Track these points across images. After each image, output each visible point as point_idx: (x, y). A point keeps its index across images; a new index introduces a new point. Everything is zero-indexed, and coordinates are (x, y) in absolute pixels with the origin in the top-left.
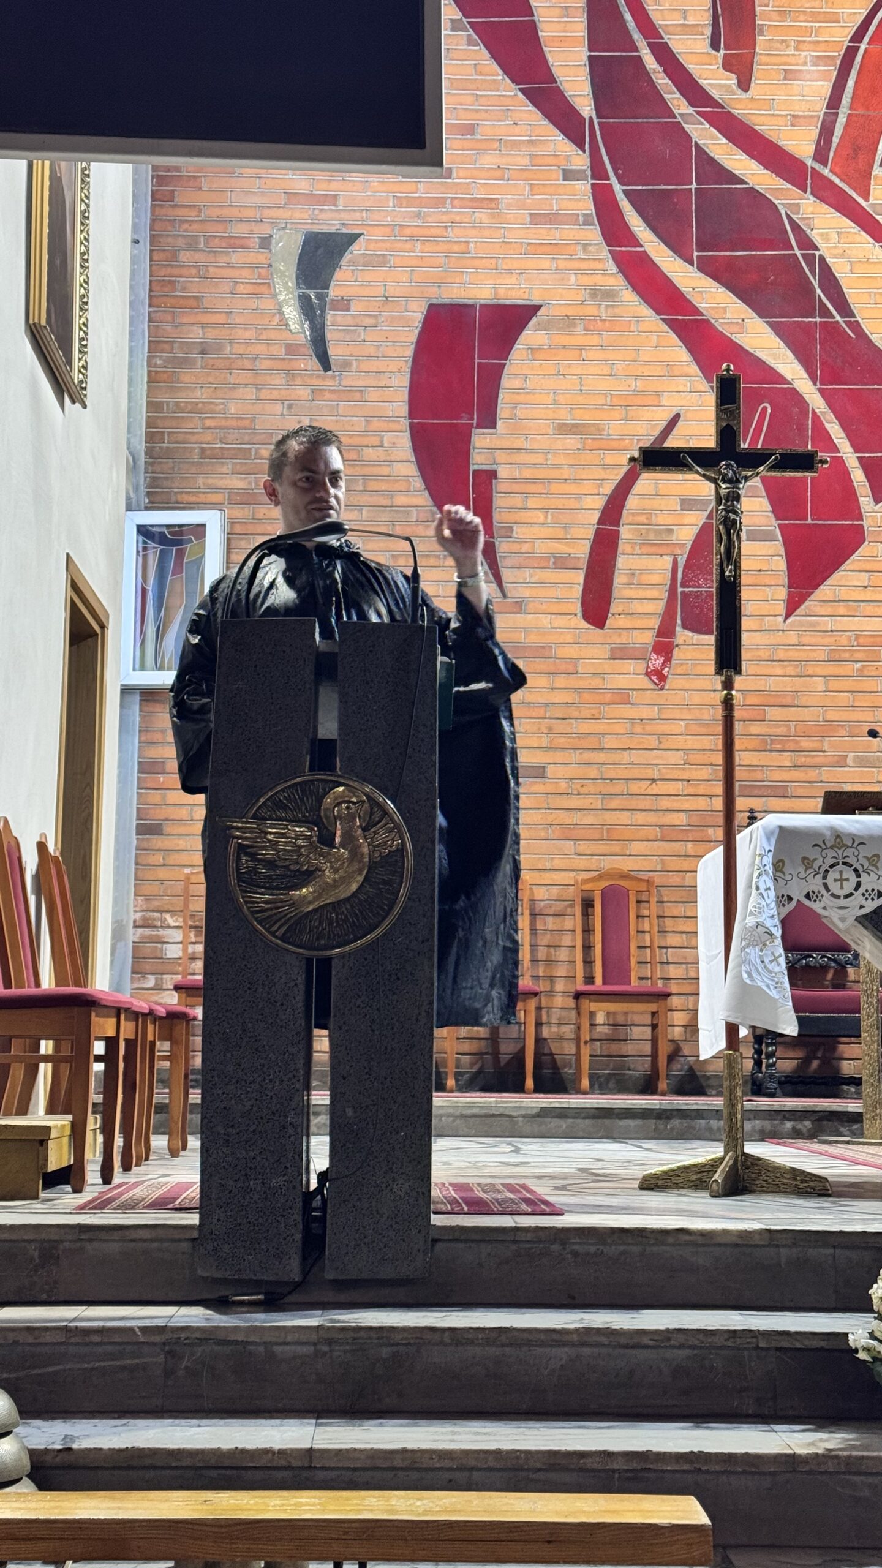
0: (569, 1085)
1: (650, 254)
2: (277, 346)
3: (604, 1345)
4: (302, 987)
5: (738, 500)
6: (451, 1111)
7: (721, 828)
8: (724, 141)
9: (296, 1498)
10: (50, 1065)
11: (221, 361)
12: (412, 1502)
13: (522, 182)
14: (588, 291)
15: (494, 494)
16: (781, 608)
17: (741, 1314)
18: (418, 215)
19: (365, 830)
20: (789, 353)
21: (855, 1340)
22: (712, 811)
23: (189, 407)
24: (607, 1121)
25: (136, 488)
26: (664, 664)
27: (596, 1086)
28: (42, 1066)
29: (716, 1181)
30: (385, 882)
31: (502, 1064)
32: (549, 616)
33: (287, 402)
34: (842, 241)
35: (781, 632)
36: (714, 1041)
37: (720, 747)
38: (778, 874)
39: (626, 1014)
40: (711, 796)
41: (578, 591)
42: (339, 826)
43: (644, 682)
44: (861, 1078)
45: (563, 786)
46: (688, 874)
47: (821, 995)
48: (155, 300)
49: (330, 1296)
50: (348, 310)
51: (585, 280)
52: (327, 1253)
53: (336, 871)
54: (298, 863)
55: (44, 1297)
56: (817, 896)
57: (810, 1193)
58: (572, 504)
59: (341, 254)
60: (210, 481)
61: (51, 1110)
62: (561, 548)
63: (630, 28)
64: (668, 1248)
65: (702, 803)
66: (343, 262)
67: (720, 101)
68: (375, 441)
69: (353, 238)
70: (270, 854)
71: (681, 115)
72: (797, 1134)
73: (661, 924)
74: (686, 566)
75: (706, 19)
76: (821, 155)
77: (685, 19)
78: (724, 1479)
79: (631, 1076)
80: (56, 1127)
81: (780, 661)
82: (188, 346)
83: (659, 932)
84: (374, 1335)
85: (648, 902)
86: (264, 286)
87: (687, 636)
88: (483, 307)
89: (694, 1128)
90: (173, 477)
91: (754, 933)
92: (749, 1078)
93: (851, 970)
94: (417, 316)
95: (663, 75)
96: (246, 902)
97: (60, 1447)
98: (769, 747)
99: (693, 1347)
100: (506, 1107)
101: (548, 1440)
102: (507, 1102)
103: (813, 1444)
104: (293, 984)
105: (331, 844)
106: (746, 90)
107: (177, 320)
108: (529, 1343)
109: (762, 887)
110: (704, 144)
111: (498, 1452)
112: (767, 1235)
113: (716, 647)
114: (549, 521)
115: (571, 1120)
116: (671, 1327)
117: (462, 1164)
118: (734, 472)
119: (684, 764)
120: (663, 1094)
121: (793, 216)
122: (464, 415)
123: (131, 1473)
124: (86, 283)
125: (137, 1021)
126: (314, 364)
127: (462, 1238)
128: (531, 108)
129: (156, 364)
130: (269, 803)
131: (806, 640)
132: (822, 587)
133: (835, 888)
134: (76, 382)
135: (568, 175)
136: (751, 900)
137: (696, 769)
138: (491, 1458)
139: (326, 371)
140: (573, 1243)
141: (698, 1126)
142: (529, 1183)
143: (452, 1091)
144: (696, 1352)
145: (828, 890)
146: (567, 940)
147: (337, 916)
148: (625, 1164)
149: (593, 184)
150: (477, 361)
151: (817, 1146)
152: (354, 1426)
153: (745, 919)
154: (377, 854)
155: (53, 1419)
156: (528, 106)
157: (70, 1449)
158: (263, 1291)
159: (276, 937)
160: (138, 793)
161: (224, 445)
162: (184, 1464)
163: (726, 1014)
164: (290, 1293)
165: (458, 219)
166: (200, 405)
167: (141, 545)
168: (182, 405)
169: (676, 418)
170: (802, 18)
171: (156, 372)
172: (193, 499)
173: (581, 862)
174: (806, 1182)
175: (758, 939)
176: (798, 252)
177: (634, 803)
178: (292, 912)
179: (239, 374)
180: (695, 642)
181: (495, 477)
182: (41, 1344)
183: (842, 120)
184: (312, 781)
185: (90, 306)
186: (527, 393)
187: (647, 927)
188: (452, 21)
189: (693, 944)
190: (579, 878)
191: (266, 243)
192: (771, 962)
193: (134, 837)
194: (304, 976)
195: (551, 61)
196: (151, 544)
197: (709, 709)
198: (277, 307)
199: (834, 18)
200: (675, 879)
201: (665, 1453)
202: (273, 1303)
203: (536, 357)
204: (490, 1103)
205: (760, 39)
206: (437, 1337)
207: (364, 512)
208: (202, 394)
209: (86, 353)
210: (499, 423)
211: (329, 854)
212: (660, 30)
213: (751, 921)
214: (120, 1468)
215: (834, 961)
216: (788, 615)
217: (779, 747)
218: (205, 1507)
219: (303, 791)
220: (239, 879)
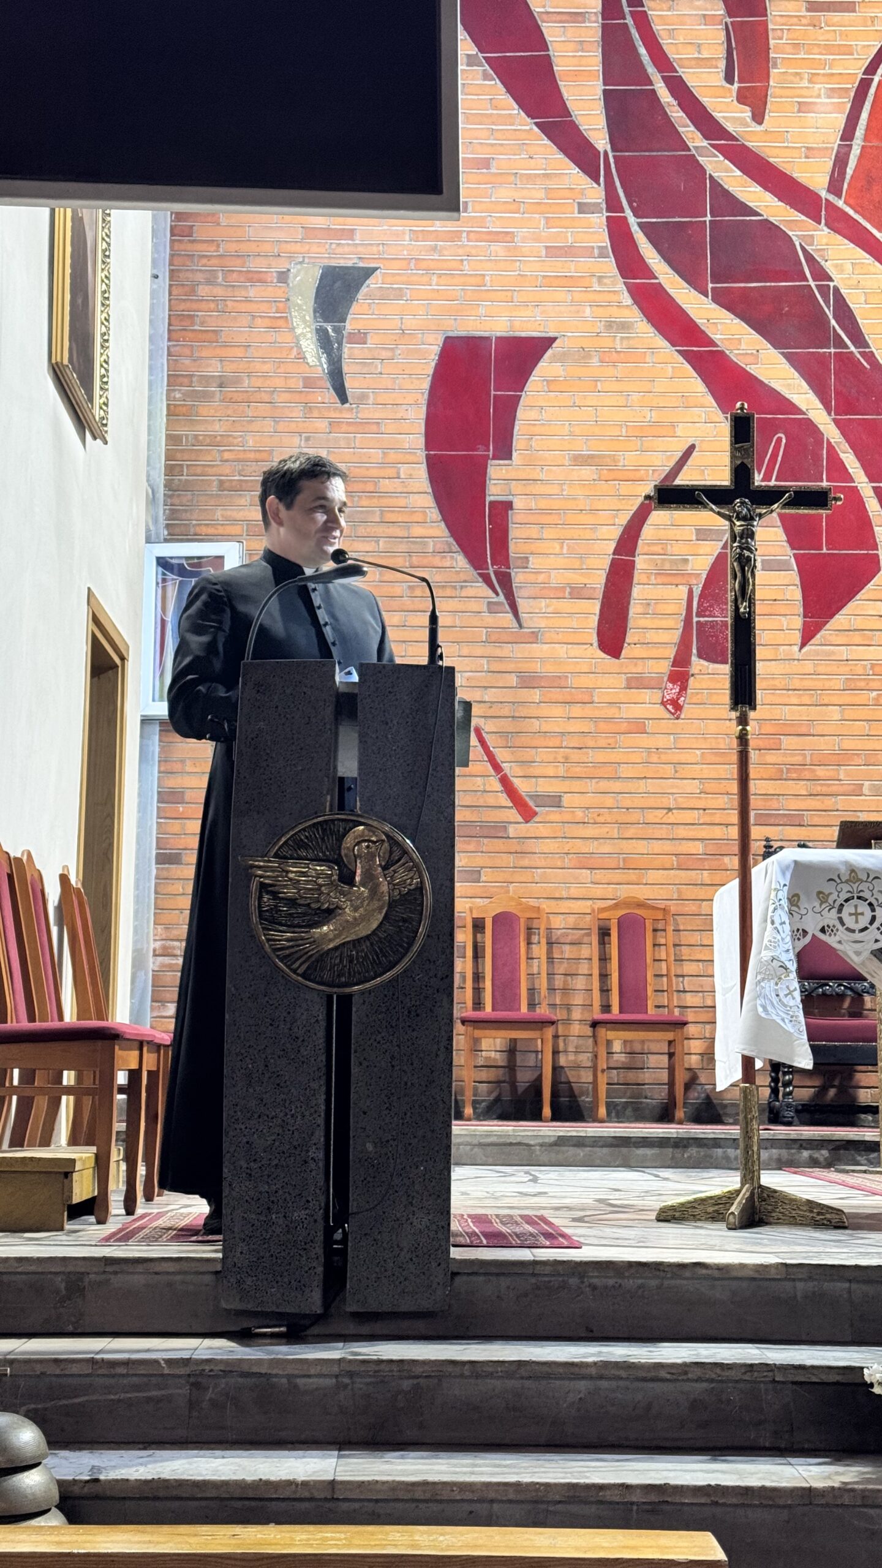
0: (585, 1113)
1: (665, 286)
2: (294, 380)
3: (622, 1378)
4: (323, 1024)
5: (752, 538)
6: (468, 1139)
7: (737, 857)
8: (738, 173)
9: (321, 1532)
10: (72, 1098)
11: (240, 394)
12: (434, 1537)
13: (537, 216)
14: (603, 323)
15: (510, 525)
16: (797, 637)
17: (758, 1348)
18: (434, 249)
19: (385, 868)
20: (804, 384)
21: (871, 1375)
22: (728, 840)
23: (208, 441)
24: (624, 1150)
25: (156, 521)
26: (679, 694)
27: (613, 1114)
28: (64, 1098)
29: (732, 1213)
30: (404, 920)
31: (520, 1090)
32: (565, 646)
33: (304, 435)
34: (856, 272)
35: (796, 662)
36: (728, 1072)
37: (736, 776)
38: (794, 908)
39: (643, 1042)
40: (727, 825)
41: (594, 621)
42: (359, 865)
43: (661, 712)
44: (878, 1107)
45: (579, 815)
46: (704, 903)
47: (837, 1024)
48: (174, 335)
49: (351, 1328)
50: (365, 343)
51: (600, 312)
52: (348, 1287)
53: (356, 909)
54: (319, 901)
55: (70, 1328)
56: (832, 931)
57: (827, 1225)
58: (588, 534)
59: (358, 289)
60: (229, 513)
61: (74, 1141)
62: (577, 579)
63: (645, 62)
64: (685, 1282)
65: (717, 832)
66: (360, 296)
67: (734, 134)
68: (391, 472)
69: (370, 272)
70: (290, 892)
71: (696, 148)
72: (814, 1163)
73: (678, 953)
74: (701, 596)
75: (721, 52)
76: (835, 187)
77: (699, 53)
78: (740, 1512)
79: (648, 1104)
80: (81, 1159)
81: (795, 690)
82: (206, 380)
83: (675, 960)
84: (395, 1368)
85: (665, 930)
86: (281, 320)
87: (702, 665)
88: (498, 339)
89: (711, 1157)
90: (191, 510)
91: (769, 967)
92: (766, 1106)
93: (867, 998)
94: (433, 350)
95: (677, 108)
96: (268, 940)
97: (88, 1478)
98: (784, 777)
99: (712, 1381)
100: (523, 1136)
101: (566, 1473)
102: (525, 1130)
103: (829, 1477)
104: (313, 1021)
105: (351, 882)
106: (760, 123)
107: (196, 354)
108: (548, 1376)
109: (777, 921)
110: (718, 177)
111: (517, 1485)
112: (784, 1269)
113: (732, 677)
114: (565, 551)
115: (589, 1149)
116: (688, 1360)
117: (480, 1194)
118: (749, 510)
119: (700, 793)
120: (680, 1123)
121: (807, 247)
122: (480, 446)
123: (157, 1504)
124: (107, 320)
125: (158, 1052)
126: (331, 395)
127: (481, 1271)
128: (547, 142)
129: (174, 397)
130: (290, 843)
131: (821, 669)
132: (837, 616)
133: (850, 922)
134: (97, 418)
135: (583, 208)
136: (767, 934)
137: (712, 798)
138: (511, 1491)
139: (343, 404)
140: (592, 1277)
141: (714, 1155)
142: (546, 1213)
143: (469, 1120)
144: (713, 1385)
145: (842, 923)
146: (584, 968)
147: (357, 953)
148: (642, 1194)
149: (608, 217)
150: (493, 393)
151: (833, 1175)
152: (375, 1458)
153: (760, 953)
154: (396, 893)
155: (80, 1449)
156: (543, 140)
157: (97, 1480)
158: (286, 1323)
159: (298, 975)
160: (157, 823)
161: (242, 478)
162: (209, 1495)
163: (742, 1047)
164: (312, 1325)
165: (474, 252)
166: (219, 438)
167: (160, 577)
168: (201, 438)
169: (691, 450)
170: (816, 50)
171: (175, 405)
172: (211, 531)
173: (599, 891)
174: (822, 1214)
175: (772, 972)
176: (812, 284)
177: (650, 832)
178: (313, 949)
179: (257, 407)
180: (710, 672)
181: (512, 509)
182: (66, 1375)
183: (856, 151)
184: (333, 821)
185: (111, 344)
186: (543, 424)
187: (663, 956)
188: (468, 56)
189: (710, 973)
190: (596, 907)
191: (283, 277)
192: (786, 995)
193: (154, 866)
194: (325, 1012)
195: (565, 95)
196: (170, 576)
197: (724, 738)
198: (295, 341)
199: (848, 51)
200: (692, 908)
201: (682, 1486)
202: (295, 1334)
203: (552, 388)
204: (508, 1131)
205: (774, 72)
206: (457, 1370)
207: (381, 543)
208: (220, 427)
209: (107, 390)
210: (514, 454)
211: (349, 893)
212: (675, 64)
213: (766, 955)
214: (147, 1498)
215: (851, 989)
216: (803, 644)
217: (794, 776)
218: (234, 1542)
219: (324, 830)
220: (261, 917)
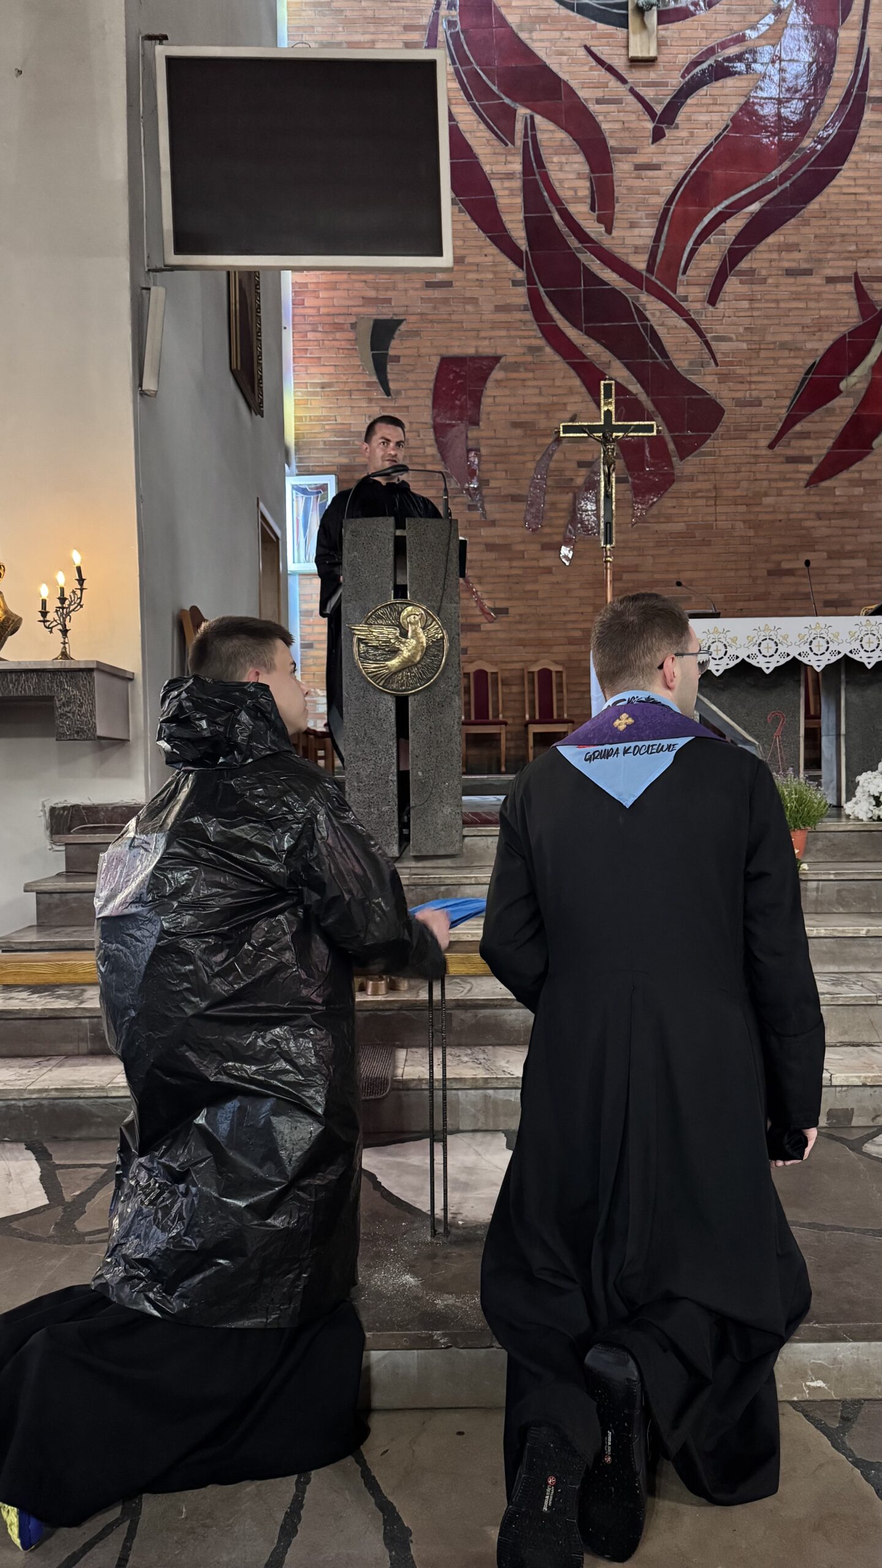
1: (560, 327)
2: (361, 383)
4: (394, 711)
8: (599, 262)
11: (333, 393)
13: (490, 288)
14: (526, 348)
18: (435, 308)
19: (423, 628)
20: (635, 380)
23: (317, 419)
30: (434, 655)
32: (509, 528)
34: (662, 317)
35: (630, 533)
41: (523, 514)
42: (410, 627)
43: (559, 562)
45: (518, 618)
46: (582, 661)
49: (414, 863)
50: (398, 362)
51: (524, 342)
52: (411, 843)
53: (409, 650)
54: (390, 647)
58: (520, 466)
59: (394, 331)
60: (330, 459)
62: (515, 491)
63: (547, 200)
66: (395, 336)
67: (596, 240)
69: (400, 322)
70: (375, 643)
71: (575, 248)
73: (569, 687)
75: (588, 194)
76: (650, 268)
77: (576, 194)
81: (630, 548)
82: (315, 385)
83: (568, 691)
85: (562, 676)
86: (354, 352)
88: (471, 358)
90: (311, 457)
94: (435, 361)
95: (564, 225)
96: (364, 668)
102: (492, 778)
104: (389, 709)
105: (406, 636)
106: (610, 233)
107: (309, 371)
110: (588, 264)
114: (508, 476)
119: (580, 605)
121: (635, 303)
124: (260, 348)
126: (382, 394)
128: (494, 247)
129: (298, 395)
130: (373, 616)
131: (643, 536)
134: (258, 401)
135: (515, 283)
137: (586, 607)
139: (388, 397)
147: (410, 673)
149: (528, 289)
150: (468, 388)
154: (430, 641)
156: (492, 245)
159: (380, 686)
160: (300, 627)
161: (336, 439)
166: (323, 418)
167: (295, 493)
168: (313, 417)
169: (575, 417)
170: (639, 192)
171: (299, 400)
172: (319, 469)
173: (528, 657)
176: (638, 323)
177: (554, 626)
178: (388, 672)
179: (342, 400)
181: (479, 453)
183: (661, 248)
184: (395, 604)
185: (263, 361)
186: (494, 406)
189: (585, 697)
191: (354, 326)
194: (395, 705)
195: (504, 219)
196: (301, 494)
197: (592, 575)
199: (657, 192)
200: (576, 664)
203: (500, 386)
205: (617, 206)
208: (323, 411)
209: (262, 387)
210: (481, 423)
211: (405, 642)
212: (563, 201)
219: (391, 609)
220: (360, 657)
